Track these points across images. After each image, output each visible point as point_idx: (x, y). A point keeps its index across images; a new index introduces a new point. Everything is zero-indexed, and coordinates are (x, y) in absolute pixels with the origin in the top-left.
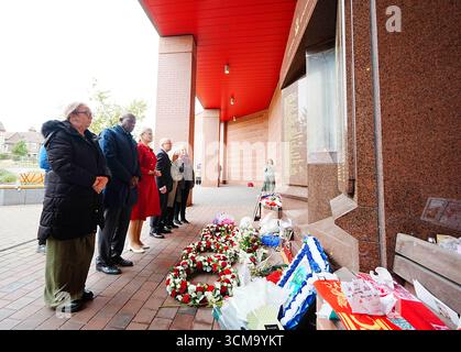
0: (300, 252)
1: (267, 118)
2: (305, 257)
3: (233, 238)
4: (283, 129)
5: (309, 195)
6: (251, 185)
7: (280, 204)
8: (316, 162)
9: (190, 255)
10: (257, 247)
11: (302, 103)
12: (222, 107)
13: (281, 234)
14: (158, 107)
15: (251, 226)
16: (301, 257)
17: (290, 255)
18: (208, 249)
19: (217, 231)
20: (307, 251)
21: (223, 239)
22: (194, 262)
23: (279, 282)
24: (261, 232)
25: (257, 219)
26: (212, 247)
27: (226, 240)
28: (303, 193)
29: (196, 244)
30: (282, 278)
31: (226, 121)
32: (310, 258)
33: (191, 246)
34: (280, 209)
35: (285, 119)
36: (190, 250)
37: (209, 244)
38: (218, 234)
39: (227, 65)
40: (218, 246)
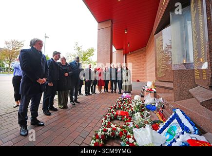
0: (171, 117)
1: (145, 51)
3: (131, 105)
5: (174, 86)
6: (138, 81)
7: (155, 90)
8: (178, 69)
9: (112, 110)
10: (143, 110)
12: (124, 48)
13: (157, 105)
15: (140, 100)
16: (172, 120)
17: (163, 117)
18: (119, 108)
19: (124, 100)
20: (176, 116)
21: (126, 104)
22: (113, 114)
23: (158, 131)
24: (146, 103)
25: (143, 96)
27: (128, 105)
28: (170, 85)
29: (114, 106)
30: (160, 129)
31: (126, 54)
32: (179, 121)
33: (112, 106)
34: (155, 93)
36: (111, 108)
37: (120, 106)
38: (124, 102)
39: (126, 29)
40: (124, 107)
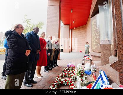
0: (98, 77)
1: (86, 28)
2: (100, 79)
3: (74, 72)
4: (91, 32)
5: (101, 56)
6: (81, 52)
7: (91, 59)
8: (103, 43)
9: (59, 78)
10: (83, 75)
11: (98, 23)
12: (70, 24)
13: (92, 70)
14: (47, 25)
15: (81, 67)
16: (99, 79)
17: (95, 78)
18: (65, 76)
19: (69, 69)
20: (101, 76)
21: (71, 72)
22: (60, 81)
24: (85, 69)
25: (83, 64)
26: (67, 75)
27: (72, 73)
28: (99, 55)
29: (61, 74)
30: (92, 87)
31: (72, 29)
32: (102, 79)
33: (59, 75)
34: (91, 61)
35: (92, 28)
36: (59, 77)
38: (69, 70)
39: (72, 9)
40: (69, 75)
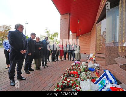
0: (103, 74)
3: (80, 68)
5: (106, 57)
6: (85, 53)
7: (95, 59)
9: (68, 71)
10: (87, 71)
12: (77, 32)
13: (95, 68)
15: (85, 65)
17: (98, 75)
18: (73, 69)
22: (69, 73)
24: (89, 66)
25: (87, 63)
27: (78, 68)
28: (104, 56)
29: (69, 68)
30: (96, 82)
31: (78, 36)
35: (97, 33)
36: (68, 69)
38: (75, 66)
39: (79, 20)
40: (75, 69)
